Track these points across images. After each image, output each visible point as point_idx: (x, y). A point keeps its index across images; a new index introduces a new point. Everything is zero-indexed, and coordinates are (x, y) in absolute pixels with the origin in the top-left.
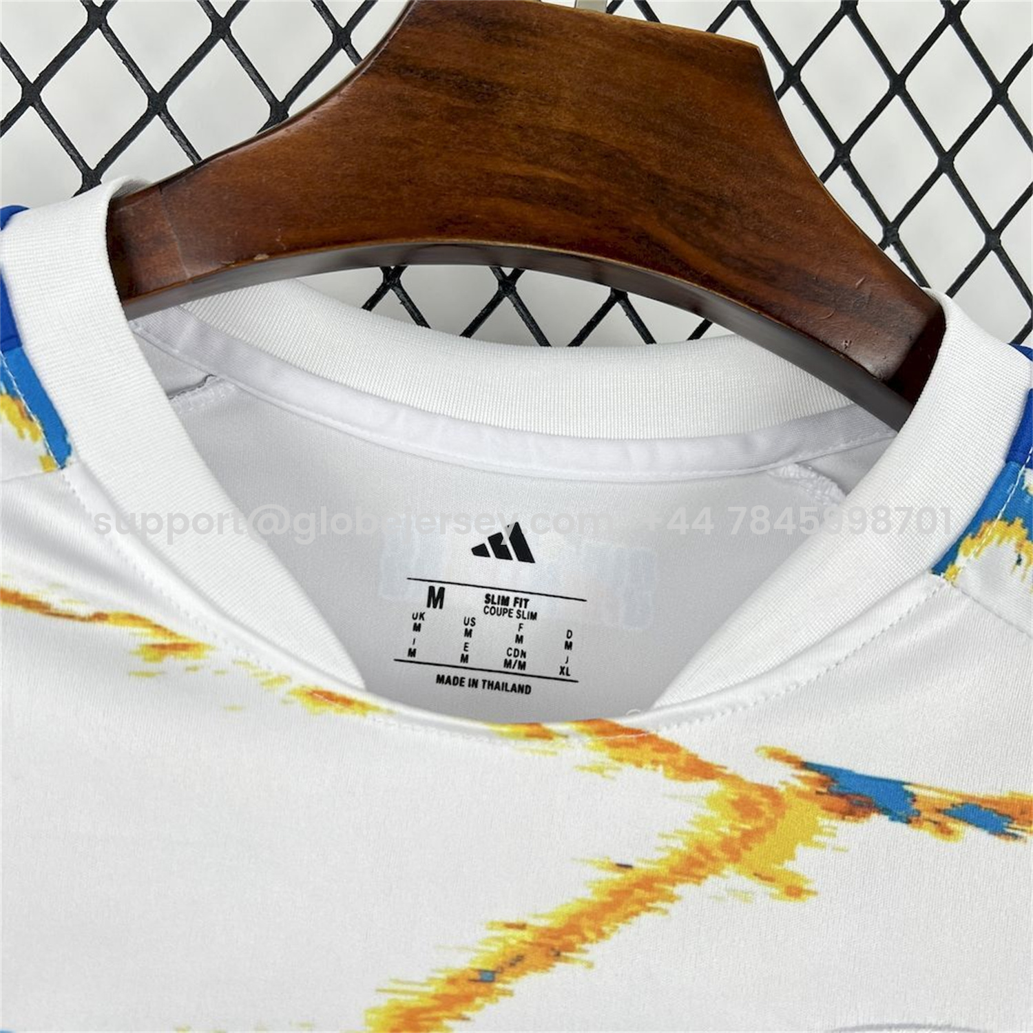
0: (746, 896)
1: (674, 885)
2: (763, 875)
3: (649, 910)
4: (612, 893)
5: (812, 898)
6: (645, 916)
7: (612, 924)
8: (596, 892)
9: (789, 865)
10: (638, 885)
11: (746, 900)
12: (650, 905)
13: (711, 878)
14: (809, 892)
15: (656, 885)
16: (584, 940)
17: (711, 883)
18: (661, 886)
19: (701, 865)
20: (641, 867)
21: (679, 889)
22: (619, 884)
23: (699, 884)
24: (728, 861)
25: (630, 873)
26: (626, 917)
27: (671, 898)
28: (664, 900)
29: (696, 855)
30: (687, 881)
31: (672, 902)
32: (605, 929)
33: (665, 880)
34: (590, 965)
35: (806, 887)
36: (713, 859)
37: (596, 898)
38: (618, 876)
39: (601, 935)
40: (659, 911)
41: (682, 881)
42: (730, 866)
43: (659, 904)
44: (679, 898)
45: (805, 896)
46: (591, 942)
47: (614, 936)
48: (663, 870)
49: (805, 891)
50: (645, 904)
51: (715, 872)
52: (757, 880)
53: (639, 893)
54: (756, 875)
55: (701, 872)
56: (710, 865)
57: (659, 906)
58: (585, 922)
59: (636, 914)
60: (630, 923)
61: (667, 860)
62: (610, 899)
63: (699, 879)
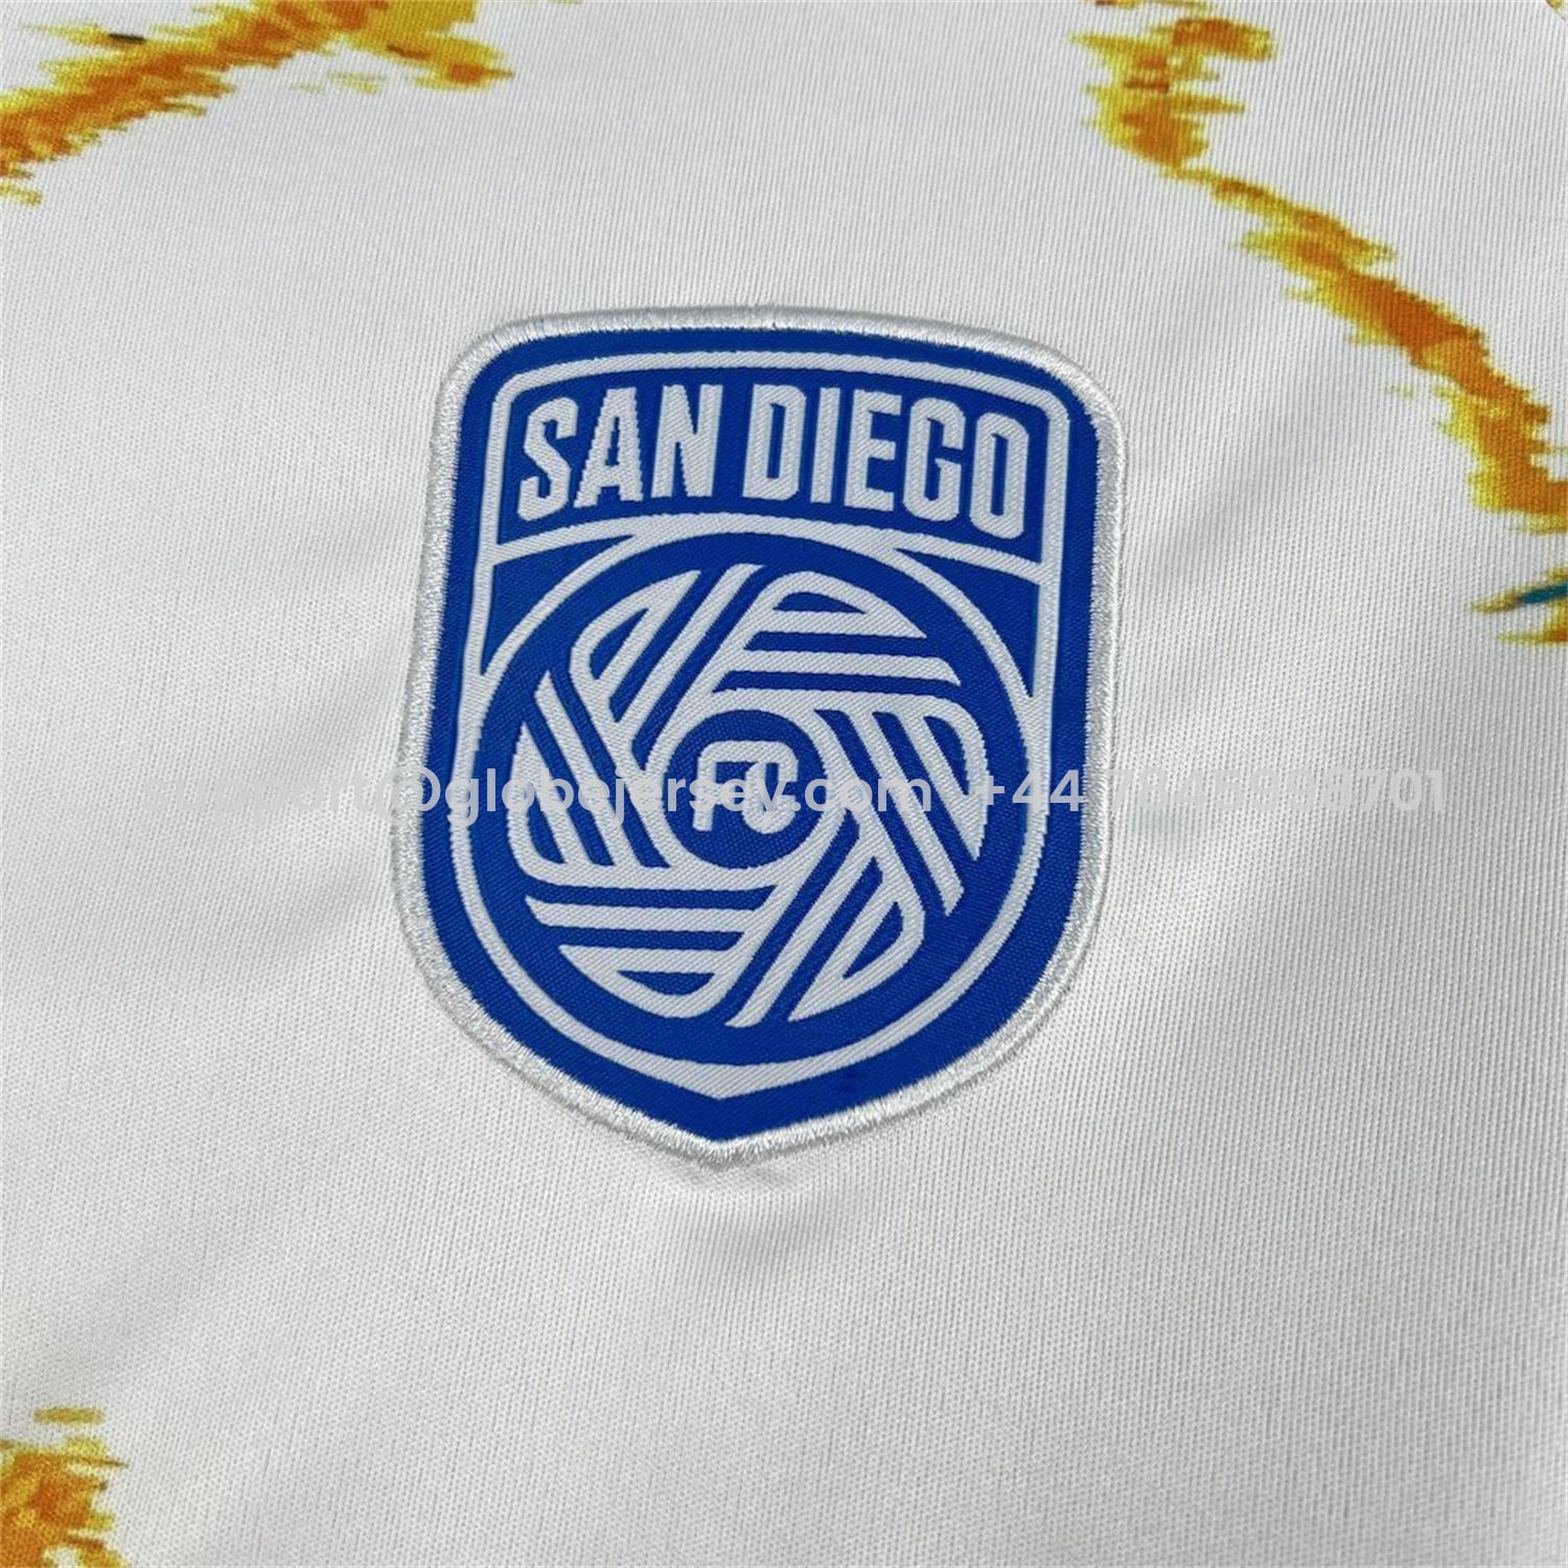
0: (367, 84)
1: (224, 68)
2: (406, 50)
3: (167, 108)
4: (92, 82)
5: (502, 84)
6: (156, 119)
7: (90, 130)
8: (60, 80)
9: (460, 30)
10: (150, 69)
11: (367, 90)
12: (170, 100)
13: (299, 55)
14: (495, 73)
15: (188, 69)
16: (27, 155)
17: (302, 65)
18: (199, 70)
19: (281, 35)
20: (160, 39)
21: (233, 75)
22: (110, 67)
23: (274, 66)
24: (339, 28)
25: (135, 51)
26: (118, 118)
27: (215, 90)
28: (198, 92)
29: (275, 19)
30: (252, 62)
31: (216, 96)
32: (73, 138)
33: (204, 61)
34: (35, 199)
35: (491, 65)
36: (310, 26)
37: (61, 89)
38: (112, 54)
39: (62, 147)
40: (186, 111)
41: (240, 63)
42: (342, 37)
43: (189, 99)
44: (229, 89)
45: (488, 81)
46: (40, 160)
47: (89, 150)
48: (206, 45)
49: (488, 71)
50: (160, 98)
51: (311, 46)
52: (394, 58)
53: (148, 82)
54: (392, 48)
55: (281, 47)
56: (301, 34)
57: (189, 102)
58: (31, 126)
59: (141, 114)
60: (125, 130)
61: (213, 28)
62: (89, 91)
63: (274, 59)
